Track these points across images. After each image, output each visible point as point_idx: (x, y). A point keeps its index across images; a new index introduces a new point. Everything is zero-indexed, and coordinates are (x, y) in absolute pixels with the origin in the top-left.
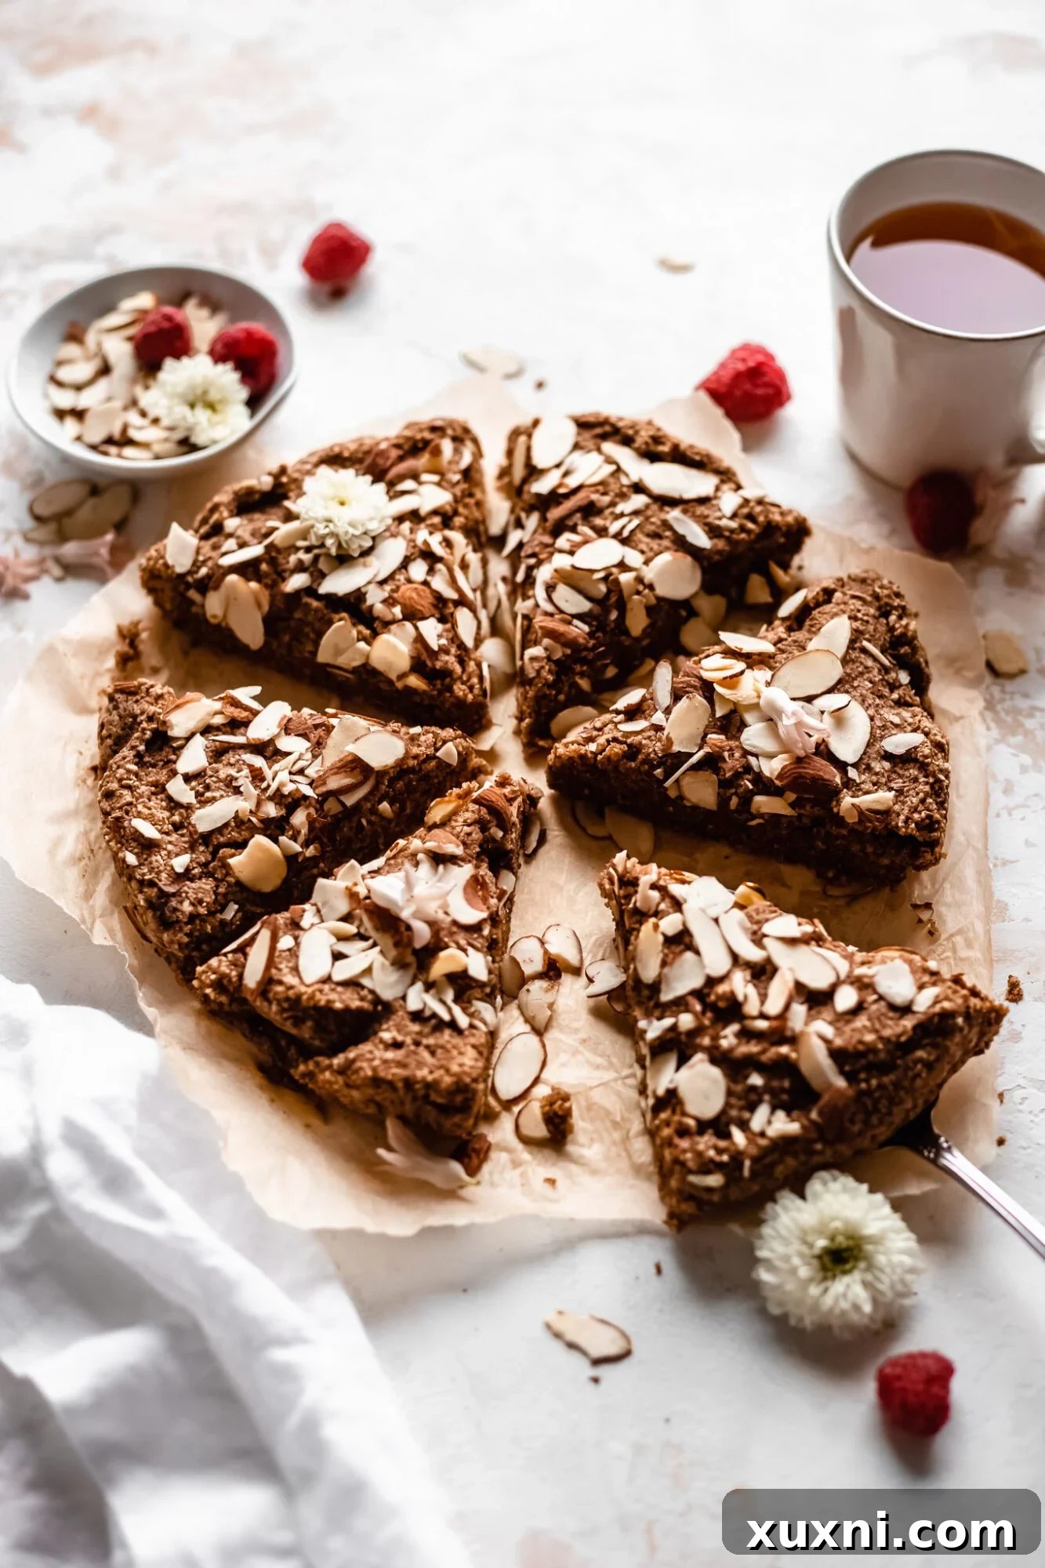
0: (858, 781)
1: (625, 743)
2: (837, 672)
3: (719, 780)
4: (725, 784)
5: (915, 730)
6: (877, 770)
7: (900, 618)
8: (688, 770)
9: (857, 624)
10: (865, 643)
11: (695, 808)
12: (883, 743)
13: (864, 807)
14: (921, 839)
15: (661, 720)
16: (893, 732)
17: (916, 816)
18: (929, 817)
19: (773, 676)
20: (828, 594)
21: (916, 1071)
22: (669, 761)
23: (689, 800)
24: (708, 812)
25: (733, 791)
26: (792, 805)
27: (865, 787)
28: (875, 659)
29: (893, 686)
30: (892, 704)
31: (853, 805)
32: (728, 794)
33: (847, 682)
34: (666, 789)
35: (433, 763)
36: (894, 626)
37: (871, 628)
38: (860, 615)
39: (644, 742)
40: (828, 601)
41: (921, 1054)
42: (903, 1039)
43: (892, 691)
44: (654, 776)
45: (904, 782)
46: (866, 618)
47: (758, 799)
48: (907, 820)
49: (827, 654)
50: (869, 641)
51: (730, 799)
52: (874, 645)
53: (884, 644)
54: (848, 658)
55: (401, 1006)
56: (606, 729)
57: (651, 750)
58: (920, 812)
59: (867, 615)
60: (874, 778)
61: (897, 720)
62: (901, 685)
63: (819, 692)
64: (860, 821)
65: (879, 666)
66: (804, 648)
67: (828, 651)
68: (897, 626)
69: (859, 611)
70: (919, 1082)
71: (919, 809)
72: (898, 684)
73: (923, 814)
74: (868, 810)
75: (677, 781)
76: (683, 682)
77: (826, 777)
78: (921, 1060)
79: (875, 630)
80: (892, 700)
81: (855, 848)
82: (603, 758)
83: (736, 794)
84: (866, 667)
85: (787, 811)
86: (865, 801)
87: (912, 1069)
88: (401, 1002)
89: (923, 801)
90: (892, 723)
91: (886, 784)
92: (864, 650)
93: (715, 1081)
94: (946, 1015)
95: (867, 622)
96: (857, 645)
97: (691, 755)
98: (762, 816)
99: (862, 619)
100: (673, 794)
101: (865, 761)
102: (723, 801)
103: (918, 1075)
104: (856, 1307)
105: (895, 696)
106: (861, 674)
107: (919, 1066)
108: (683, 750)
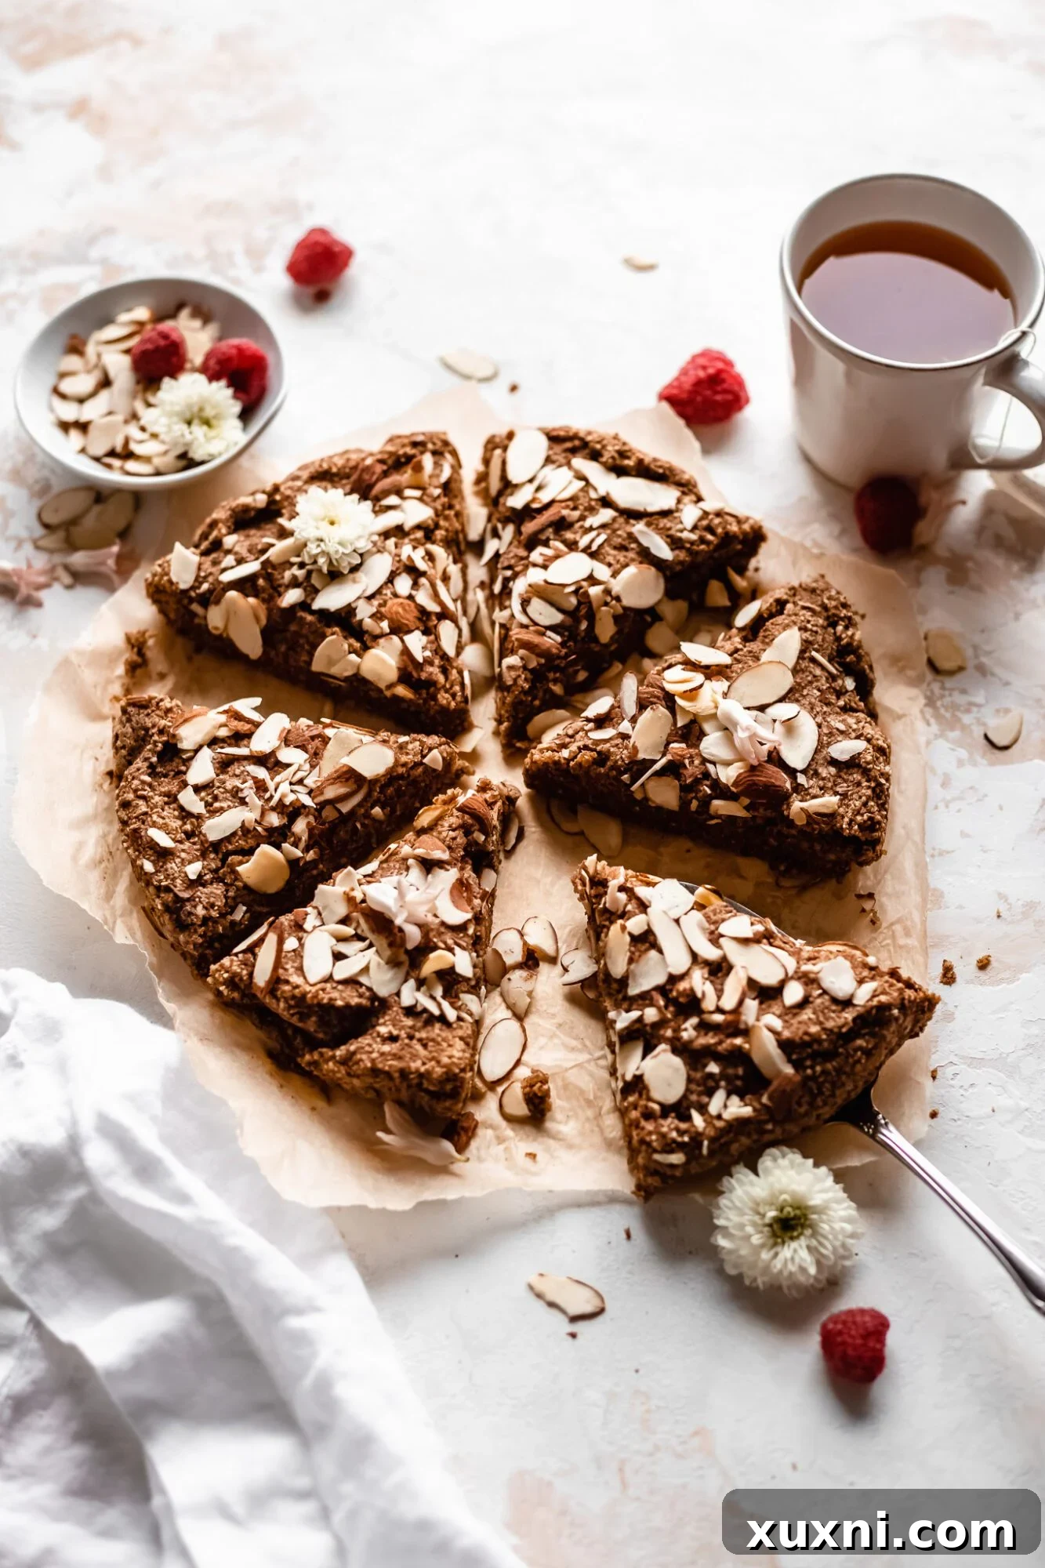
0: (806, 786)
1: (595, 750)
2: (788, 681)
3: (680, 785)
4: (685, 789)
5: (858, 737)
6: (824, 775)
7: (846, 628)
8: (652, 775)
9: (807, 635)
10: (814, 653)
11: (659, 808)
12: (829, 750)
13: (811, 811)
14: (863, 839)
15: (627, 729)
16: (839, 739)
17: (859, 818)
18: (870, 818)
19: (729, 687)
20: (781, 604)
21: (856, 1058)
22: (635, 767)
23: (653, 802)
24: (670, 813)
25: (694, 794)
26: (747, 808)
27: (813, 791)
28: (823, 668)
29: (840, 693)
30: (838, 710)
31: (802, 809)
32: (689, 798)
33: (797, 691)
34: (633, 792)
35: (421, 769)
36: (840, 636)
37: (820, 638)
38: (809, 626)
39: (612, 750)
40: (781, 612)
41: (860, 1042)
42: (844, 1030)
43: (838, 698)
44: (622, 781)
45: (848, 786)
46: (815, 629)
47: (716, 803)
48: (850, 824)
49: (780, 665)
50: (817, 651)
51: (690, 802)
52: (822, 656)
53: (831, 653)
54: (798, 668)
55: (395, 1001)
56: (578, 737)
57: (618, 757)
58: (862, 815)
59: (816, 626)
60: (821, 783)
61: (842, 727)
62: (847, 691)
63: (771, 701)
64: (808, 823)
65: (826, 674)
66: (758, 659)
67: (780, 662)
68: (844, 636)
69: (809, 622)
70: (858, 1067)
71: (861, 812)
72: (844, 691)
73: (865, 817)
74: (815, 813)
75: (643, 785)
76: (647, 693)
77: (778, 783)
78: (860, 1048)
79: (824, 640)
80: (839, 707)
81: (805, 845)
82: (576, 764)
83: (696, 798)
84: (815, 676)
85: (742, 813)
86: (813, 805)
87: (853, 1056)
88: (396, 998)
89: (865, 804)
90: (838, 729)
91: (832, 788)
92: (813, 660)
93: (677, 1070)
94: (883, 1008)
95: (816, 632)
96: (807, 655)
97: (654, 762)
98: (719, 817)
99: (811, 630)
100: (639, 796)
101: (813, 767)
102: (684, 804)
103: (859, 1061)
104: (803, 1270)
105: (841, 703)
106: (811, 683)
107: (859, 1053)
108: (647, 757)
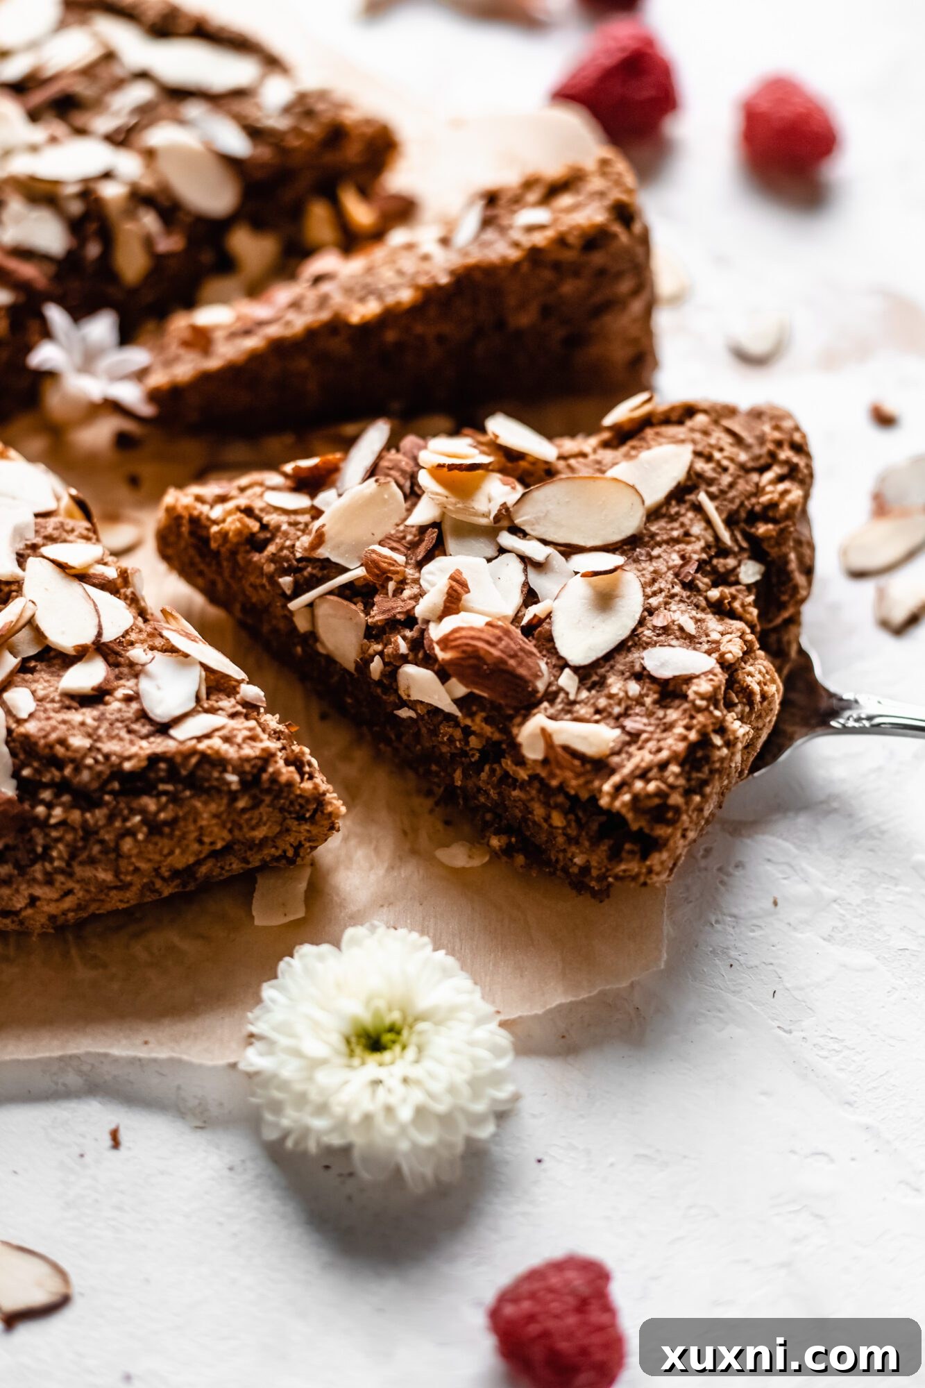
0: (572, 697)
1: (259, 519)
2: (631, 523)
3: (367, 623)
4: (374, 633)
5: (709, 653)
6: (614, 690)
7: (780, 479)
8: (331, 593)
9: (700, 465)
10: (702, 497)
11: (330, 660)
12: (645, 654)
13: (559, 740)
14: (635, 827)
15: (327, 503)
16: (674, 642)
17: (639, 785)
18: (659, 793)
19: (524, 495)
20: (689, 411)
22: (309, 569)
23: (322, 644)
24: (343, 674)
25: (379, 647)
26: (459, 702)
27: (583, 711)
28: (709, 522)
29: (725, 578)
30: (703, 603)
31: (543, 730)
32: (371, 651)
33: (644, 545)
34: (291, 613)
36: (764, 488)
37: (726, 479)
38: (717, 455)
39: (285, 527)
40: (680, 422)
43: (715, 585)
44: (278, 585)
45: (650, 725)
46: (725, 463)
47: (410, 670)
48: (618, 789)
49: (631, 491)
50: (712, 497)
51: (373, 661)
52: (717, 508)
53: (737, 511)
54: (664, 510)
56: (249, 492)
57: (288, 543)
58: (648, 781)
59: (732, 460)
60: (602, 702)
61: (691, 628)
62: (737, 582)
63: (589, 544)
64: (545, 762)
65: (710, 539)
66: (603, 472)
67: (633, 487)
68: (769, 488)
69: (721, 450)
71: (651, 775)
72: (732, 579)
73: (652, 787)
74: (566, 748)
75: (311, 605)
77: (522, 671)
79: (731, 486)
80: (706, 599)
82: (219, 532)
83: (381, 654)
84: (687, 534)
85: (447, 705)
86: (570, 732)
89: (663, 766)
90: (681, 629)
91: (617, 718)
92: (698, 508)
95: (725, 469)
96: (691, 497)
97: (346, 570)
98: (411, 705)
99: (718, 463)
100: (302, 624)
101: (602, 671)
102: (364, 660)
105: (714, 594)
106: (676, 541)
108: (334, 559)
